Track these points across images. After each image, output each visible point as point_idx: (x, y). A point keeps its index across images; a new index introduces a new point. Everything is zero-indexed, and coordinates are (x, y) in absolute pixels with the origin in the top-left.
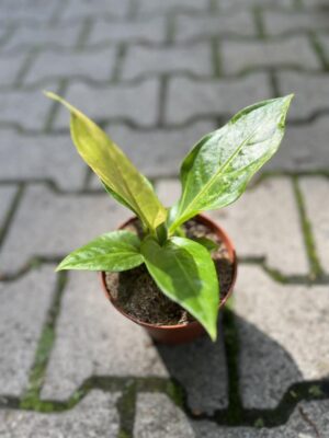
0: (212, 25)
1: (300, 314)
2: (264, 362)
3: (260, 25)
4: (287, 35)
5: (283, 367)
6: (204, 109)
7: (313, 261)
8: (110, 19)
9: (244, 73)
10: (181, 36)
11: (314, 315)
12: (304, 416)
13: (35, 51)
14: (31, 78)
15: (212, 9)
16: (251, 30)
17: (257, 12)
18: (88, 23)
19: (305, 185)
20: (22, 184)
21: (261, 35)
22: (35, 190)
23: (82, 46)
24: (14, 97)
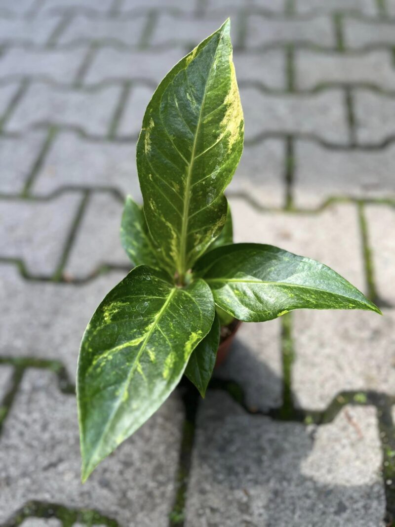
0: (288, 31)
1: (353, 332)
2: (316, 370)
3: (339, 35)
4: (368, 49)
5: (333, 376)
6: (274, 126)
7: (371, 285)
8: (176, 14)
9: (318, 89)
10: (253, 42)
11: (366, 334)
12: (349, 418)
13: (95, 46)
14: (92, 78)
15: (289, 12)
16: (329, 40)
17: (338, 18)
18: (152, 17)
19: (370, 212)
20: (87, 192)
21: (340, 48)
22: (100, 199)
23: (145, 45)
24: (75, 98)
